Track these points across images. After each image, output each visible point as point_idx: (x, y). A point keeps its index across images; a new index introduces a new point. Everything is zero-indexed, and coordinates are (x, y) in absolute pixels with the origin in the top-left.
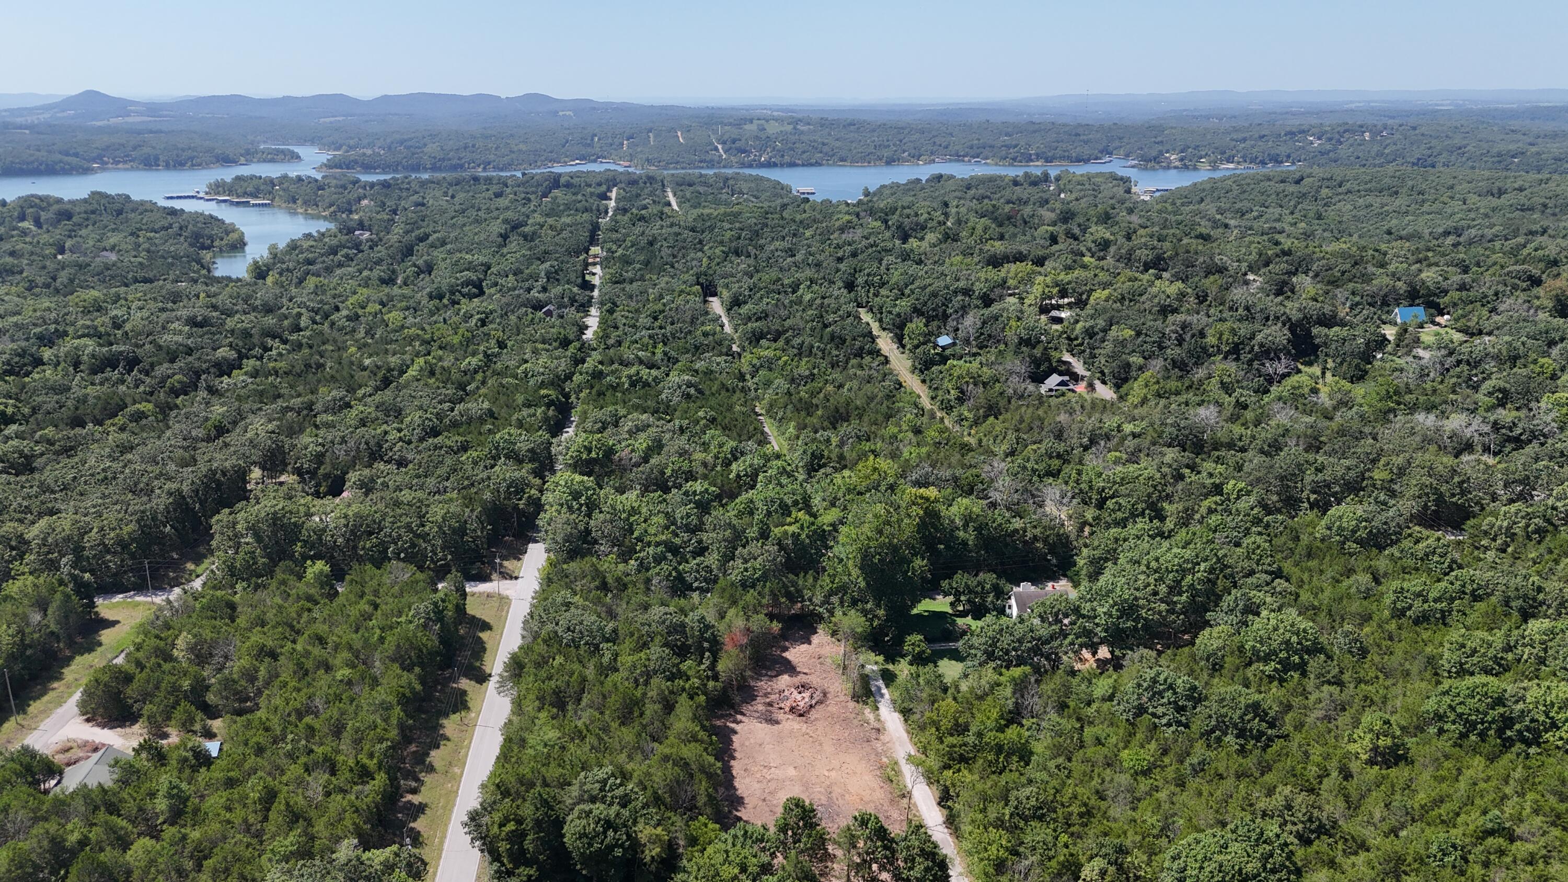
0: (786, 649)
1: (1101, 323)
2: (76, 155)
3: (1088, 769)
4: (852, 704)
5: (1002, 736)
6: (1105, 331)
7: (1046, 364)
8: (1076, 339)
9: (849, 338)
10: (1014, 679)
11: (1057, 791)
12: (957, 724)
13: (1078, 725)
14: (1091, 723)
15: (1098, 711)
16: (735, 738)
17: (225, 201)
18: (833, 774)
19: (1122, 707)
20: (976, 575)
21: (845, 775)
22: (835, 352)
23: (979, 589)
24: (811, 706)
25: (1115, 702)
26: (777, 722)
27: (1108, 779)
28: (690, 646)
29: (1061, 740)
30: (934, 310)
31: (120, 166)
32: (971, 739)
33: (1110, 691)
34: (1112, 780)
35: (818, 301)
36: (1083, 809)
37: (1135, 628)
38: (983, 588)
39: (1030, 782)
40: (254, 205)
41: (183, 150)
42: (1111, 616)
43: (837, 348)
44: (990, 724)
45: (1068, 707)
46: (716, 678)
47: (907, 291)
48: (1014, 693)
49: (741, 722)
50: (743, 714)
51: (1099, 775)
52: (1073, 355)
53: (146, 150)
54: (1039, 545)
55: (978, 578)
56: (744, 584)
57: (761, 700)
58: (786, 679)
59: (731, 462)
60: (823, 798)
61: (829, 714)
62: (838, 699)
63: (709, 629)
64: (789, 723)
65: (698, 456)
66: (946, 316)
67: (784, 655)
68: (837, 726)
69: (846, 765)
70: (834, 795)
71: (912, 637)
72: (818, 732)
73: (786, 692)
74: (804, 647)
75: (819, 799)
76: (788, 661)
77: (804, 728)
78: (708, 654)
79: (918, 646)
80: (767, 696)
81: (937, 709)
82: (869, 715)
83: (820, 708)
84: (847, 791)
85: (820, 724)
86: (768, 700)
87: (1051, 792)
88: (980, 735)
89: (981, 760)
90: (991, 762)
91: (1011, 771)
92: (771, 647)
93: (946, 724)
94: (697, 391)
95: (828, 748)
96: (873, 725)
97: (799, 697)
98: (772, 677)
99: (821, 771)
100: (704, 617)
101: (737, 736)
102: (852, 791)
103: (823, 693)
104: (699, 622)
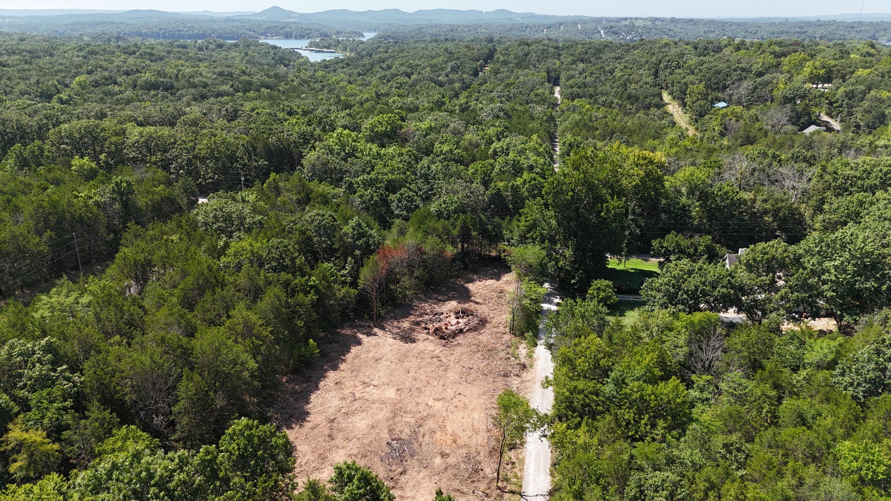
0: (472, 281)
1: (861, 87)
2: (254, 31)
3: (777, 460)
4: (507, 337)
5: (649, 388)
6: (864, 93)
7: (806, 118)
8: (836, 102)
9: (642, 97)
10: (692, 323)
11: (712, 486)
12: (597, 366)
13: (773, 393)
14: (792, 394)
15: (808, 380)
16: (354, 350)
17: (312, 50)
18: (439, 405)
19: (847, 379)
20: (691, 237)
21: (451, 408)
22: (629, 106)
23: (692, 250)
24: (461, 331)
25: (838, 371)
26: (413, 341)
27: (809, 481)
28: (336, 250)
29: (743, 410)
30: (716, 83)
31: (274, 37)
32: (609, 388)
33: (831, 357)
34: (816, 485)
35: (626, 77)
37: (878, 290)
38: (696, 250)
39: (671, 461)
40: (326, 52)
41: (305, 30)
42: (845, 271)
43: (632, 104)
44: (639, 371)
45: (763, 369)
46: (354, 284)
47: (696, 71)
48: (689, 343)
49: (375, 335)
50: (383, 328)
51: (795, 472)
52: (832, 117)
53: (288, 29)
54: (768, 219)
55: (692, 240)
56: (439, 215)
57: (412, 318)
58: (453, 304)
59: (493, 142)
60: (407, 431)
61: (477, 342)
62: (496, 330)
63: (363, 237)
64: (425, 343)
65: (468, 136)
66: (725, 87)
67: (466, 285)
68: (479, 355)
69: (461, 397)
70: (422, 430)
71: (599, 281)
72: (452, 358)
73: (445, 315)
74: (490, 282)
75: (401, 432)
76: (467, 291)
77: (438, 351)
78: (349, 259)
79: (604, 291)
80: (421, 315)
81: (575, 345)
82: (523, 350)
83: (470, 335)
84: (443, 428)
85: (459, 350)
86: (418, 319)
87: (702, 485)
88: (620, 383)
89: (608, 417)
90: (628, 423)
91: (654, 440)
92: (457, 277)
93: (581, 364)
94: (505, 114)
95: (453, 375)
96: (523, 360)
97: (454, 321)
98: (440, 301)
99: (426, 399)
100: (359, 225)
101: (359, 347)
102: (449, 428)
103: (483, 322)
104: (354, 229)
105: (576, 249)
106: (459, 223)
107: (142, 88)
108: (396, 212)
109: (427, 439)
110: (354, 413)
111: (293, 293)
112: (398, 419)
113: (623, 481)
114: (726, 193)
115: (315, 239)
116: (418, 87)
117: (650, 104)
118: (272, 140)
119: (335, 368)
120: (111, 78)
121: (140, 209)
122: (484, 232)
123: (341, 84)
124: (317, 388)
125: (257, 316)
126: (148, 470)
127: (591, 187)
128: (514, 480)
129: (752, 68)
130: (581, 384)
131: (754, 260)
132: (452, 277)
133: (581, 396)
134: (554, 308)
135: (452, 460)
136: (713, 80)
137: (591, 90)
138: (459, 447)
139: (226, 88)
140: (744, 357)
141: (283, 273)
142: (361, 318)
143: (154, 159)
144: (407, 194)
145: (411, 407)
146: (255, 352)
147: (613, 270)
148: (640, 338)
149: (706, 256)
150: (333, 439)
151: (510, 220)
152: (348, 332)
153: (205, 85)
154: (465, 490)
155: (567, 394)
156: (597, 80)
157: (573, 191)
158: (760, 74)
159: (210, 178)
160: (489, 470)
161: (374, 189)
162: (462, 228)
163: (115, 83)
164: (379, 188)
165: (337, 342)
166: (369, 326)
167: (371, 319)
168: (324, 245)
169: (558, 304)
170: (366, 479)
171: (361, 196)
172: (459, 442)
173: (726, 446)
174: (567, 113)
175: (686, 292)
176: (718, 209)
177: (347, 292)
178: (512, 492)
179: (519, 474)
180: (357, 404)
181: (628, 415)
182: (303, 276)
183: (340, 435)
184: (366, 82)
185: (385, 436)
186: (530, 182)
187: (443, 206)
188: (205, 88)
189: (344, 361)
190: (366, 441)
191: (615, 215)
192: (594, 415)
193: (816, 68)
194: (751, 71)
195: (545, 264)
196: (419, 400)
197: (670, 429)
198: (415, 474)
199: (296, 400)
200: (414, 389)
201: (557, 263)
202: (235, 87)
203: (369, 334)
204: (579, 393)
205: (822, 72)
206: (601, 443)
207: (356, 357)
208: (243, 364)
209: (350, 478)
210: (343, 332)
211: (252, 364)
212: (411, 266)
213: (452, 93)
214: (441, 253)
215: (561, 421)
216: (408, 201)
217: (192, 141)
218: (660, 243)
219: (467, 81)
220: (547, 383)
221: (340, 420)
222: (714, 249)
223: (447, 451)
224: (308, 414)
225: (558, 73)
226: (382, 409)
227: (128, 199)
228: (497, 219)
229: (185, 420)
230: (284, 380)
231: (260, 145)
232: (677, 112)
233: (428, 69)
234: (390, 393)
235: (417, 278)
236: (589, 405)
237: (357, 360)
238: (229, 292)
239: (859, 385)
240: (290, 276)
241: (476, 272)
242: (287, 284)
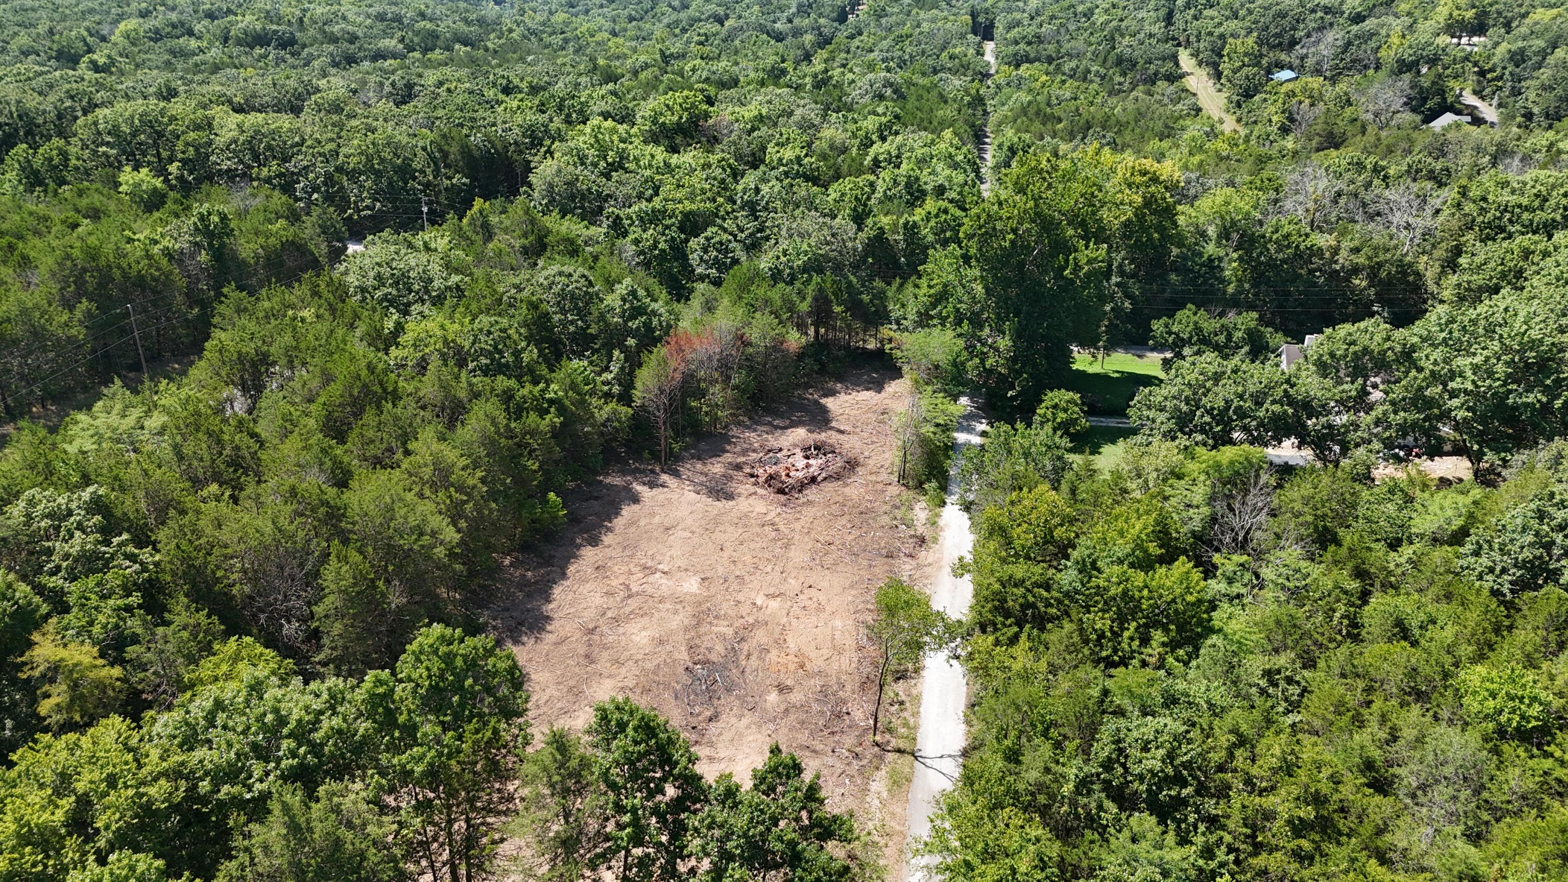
1: (1540, 43)
3: (1353, 699)
4: (894, 490)
5: (1139, 578)
6: (1544, 54)
7: (1437, 99)
8: (1492, 70)
10: (1218, 467)
11: (1242, 741)
12: (1049, 539)
13: (1354, 585)
14: (1387, 586)
15: (1415, 563)
16: (628, 511)
18: (774, 604)
19: (1484, 561)
20: (1222, 315)
21: (796, 610)
22: (1118, 79)
23: (1222, 338)
24: (813, 480)
25: (1468, 547)
26: (730, 497)
27: (1408, 734)
28: (594, 337)
29: (1300, 613)
30: (1276, 35)
32: (1068, 577)
33: (1458, 523)
34: (1420, 740)
35: (1114, 23)
36: (1308, 812)
37: (1546, 408)
38: (1229, 337)
39: (1171, 701)
42: (1490, 374)
43: (1124, 74)
44: (1122, 548)
45: (1339, 544)
46: (625, 398)
47: (1242, 13)
48: (1211, 500)
49: (663, 486)
50: (676, 474)
51: (1383, 719)
52: (1483, 98)
54: (1359, 282)
55: (1224, 321)
56: (776, 276)
57: (728, 458)
58: (800, 434)
59: (873, 143)
60: (720, 648)
61: (840, 499)
62: (873, 478)
63: (641, 315)
64: (752, 500)
65: (827, 133)
66: (1293, 43)
67: (823, 401)
68: (844, 521)
69: (813, 592)
70: (745, 647)
71: (1056, 392)
72: (797, 525)
73: (785, 452)
74: (866, 396)
75: (709, 650)
76: (824, 410)
77: (773, 514)
78: (616, 353)
79: (1065, 410)
80: (744, 452)
81: (1012, 503)
82: (920, 512)
83: (829, 487)
84: (781, 643)
85: (810, 512)
86: (741, 459)
87: (1224, 739)
88: (1089, 568)
89: (1068, 626)
90: (1102, 636)
91: (1144, 664)
92: (807, 386)
93: (1023, 536)
94: (895, 92)
95: (798, 556)
96: (920, 530)
97: (801, 463)
98: (776, 427)
99: (753, 595)
100: (633, 293)
101: (635, 507)
102: (792, 644)
103: (852, 465)
104: (624, 300)
105: (1018, 336)
106: (810, 290)
107: (239, 43)
108: (699, 270)
109: (754, 662)
110: (628, 618)
111: (518, 412)
112: (702, 630)
113: (1090, 732)
114: (1287, 236)
115: (557, 317)
116: (737, 42)
117: (1156, 74)
118: (476, 139)
119: (594, 541)
120: (183, 24)
121: (244, 261)
122: (855, 306)
123: (598, 37)
124: (564, 576)
125: (457, 452)
126: (276, 711)
127: (1047, 225)
128: (902, 731)
129: (1344, 7)
130: (1019, 570)
131: (1332, 355)
132: (798, 386)
133: (1020, 591)
134: (976, 440)
135: (796, 697)
136: (1273, 30)
137: (1051, 48)
138: (809, 676)
139: (390, 43)
140: (1306, 524)
141: (500, 378)
142: (639, 459)
143: (265, 172)
144: (717, 239)
145: (726, 608)
146: (455, 514)
147: (1083, 373)
148: (1125, 491)
149: (1246, 349)
150: (593, 662)
151: (901, 285)
152: (615, 480)
153: (353, 39)
154: (820, 747)
155: (997, 586)
156: (1062, 30)
157: (1014, 231)
158: (1358, 18)
159: (367, 208)
160: (860, 714)
161: (660, 228)
162: (815, 299)
163: (191, 33)
164: (668, 227)
165: (596, 498)
166: (652, 471)
167: (656, 457)
168: (572, 329)
169: (984, 434)
170: (648, 728)
171: (636, 242)
172: (808, 666)
173: (1268, 674)
174: (1006, 90)
175: (1209, 412)
176: (1272, 264)
177: (615, 412)
178: (899, 751)
179: (912, 721)
180: (633, 604)
181: (1103, 623)
182: (536, 383)
183: (605, 655)
184: (644, 34)
185: (682, 655)
186: (937, 216)
187: (783, 259)
188: (352, 42)
189: (609, 530)
190: (649, 665)
191: (1088, 275)
192: (1041, 622)
193: (1458, 8)
194: (1343, 13)
195: (963, 364)
196: (740, 597)
197: (1172, 645)
198: (733, 720)
199: (529, 595)
200: (731, 578)
201: (982, 362)
202: (407, 41)
203: (652, 485)
204: (1016, 586)
205: (1470, 14)
206: (1053, 670)
207: (632, 523)
208: (434, 534)
209: (622, 726)
210: (609, 480)
211: (451, 535)
212: (725, 366)
213: (799, 52)
214: (778, 346)
215: (984, 631)
216: (719, 251)
217: (332, 140)
218: (1166, 326)
219: (826, 31)
220: (961, 568)
221: (605, 629)
222: (1261, 336)
223: (789, 682)
224: (548, 619)
225: (991, 16)
226: (676, 612)
227: (223, 245)
228: (878, 283)
229: (338, 628)
230: (507, 562)
231: (454, 149)
232: (1205, 88)
233: (756, 8)
234: (691, 585)
235: (736, 387)
236: (1033, 606)
237: (633, 529)
238: (406, 410)
239: (1504, 571)
240: (512, 383)
241: (840, 378)
242: (507, 397)
